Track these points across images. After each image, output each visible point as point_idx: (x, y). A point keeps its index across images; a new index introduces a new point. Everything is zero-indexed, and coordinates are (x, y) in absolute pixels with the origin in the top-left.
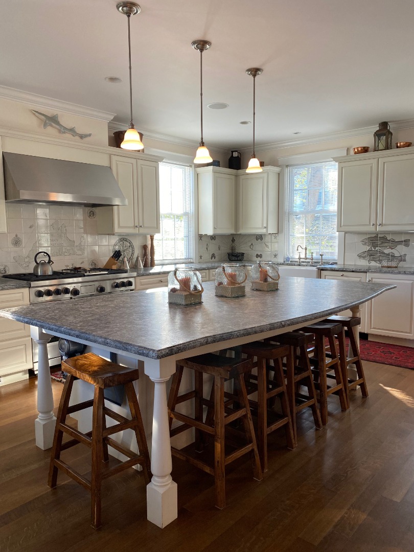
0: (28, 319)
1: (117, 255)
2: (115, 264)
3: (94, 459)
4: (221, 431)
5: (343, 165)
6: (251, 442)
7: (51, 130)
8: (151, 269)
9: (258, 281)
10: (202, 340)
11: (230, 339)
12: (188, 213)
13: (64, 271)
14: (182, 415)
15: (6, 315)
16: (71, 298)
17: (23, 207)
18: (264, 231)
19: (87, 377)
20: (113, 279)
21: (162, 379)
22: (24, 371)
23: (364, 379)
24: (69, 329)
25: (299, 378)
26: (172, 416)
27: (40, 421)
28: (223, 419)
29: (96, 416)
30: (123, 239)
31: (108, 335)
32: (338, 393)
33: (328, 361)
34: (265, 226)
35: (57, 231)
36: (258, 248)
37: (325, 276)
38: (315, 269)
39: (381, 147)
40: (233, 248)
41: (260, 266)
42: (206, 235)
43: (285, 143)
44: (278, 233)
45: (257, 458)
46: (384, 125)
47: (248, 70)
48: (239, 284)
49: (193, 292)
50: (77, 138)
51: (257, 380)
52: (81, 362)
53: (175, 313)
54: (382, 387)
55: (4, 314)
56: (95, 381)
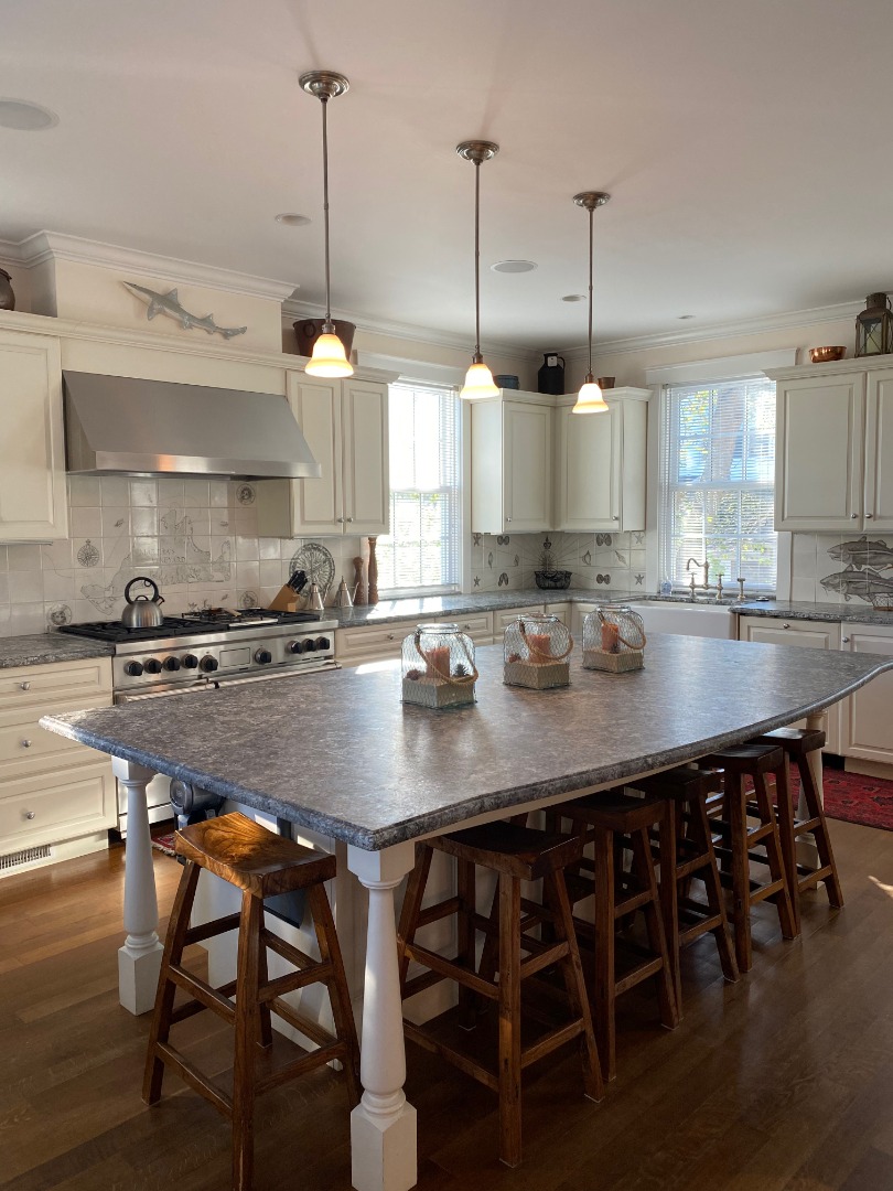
0: (107, 740)
1: (298, 580)
2: (293, 600)
3: (240, 1049)
4: (512, 995)
5: (788, 385)
6: (579, 1015)
7: (162, 323)
8: (370, 610)
9: (598, 648)
10: (471, 805)
11: (532, 799)
12: (450, 487)
13: (185, 617)
14: (429, 952)
15: (62, 728)
16: (200, 677)
17: (103, 484)
18: (614, 526)
19: (228, 871)
20: (289, 635)
21: (386, 884)
22: (100, 834)
23: (833, 868)
24: (190, 770)
25: (687, 868)
26: (408, 953)
27: (129, 951)
28: (519, 966)
29: (245, 957)
30: (312, 546)
31: (271, 788)
32: (775, 898)
33: (753, 825)
34: (616, 514)
35: (174, 530)
36: (601, 561)
37: (749, 627)
38: (725, 610)
39: (871, 347)
40: (546, 562)
41: (603, 619)
42: (487, 535)
43: (659, 337)
44: (644, 531)
45: (593, 1051)
46: (878, 299)
47: (578, 197)
48: (557, 659)
49: (454, 680)
50: (217, 337)
51: (593, 871)
52: (216, 834)
53: (416, 730)
54: (873, 883)
55: (58, 727)
56: (243, 881)
